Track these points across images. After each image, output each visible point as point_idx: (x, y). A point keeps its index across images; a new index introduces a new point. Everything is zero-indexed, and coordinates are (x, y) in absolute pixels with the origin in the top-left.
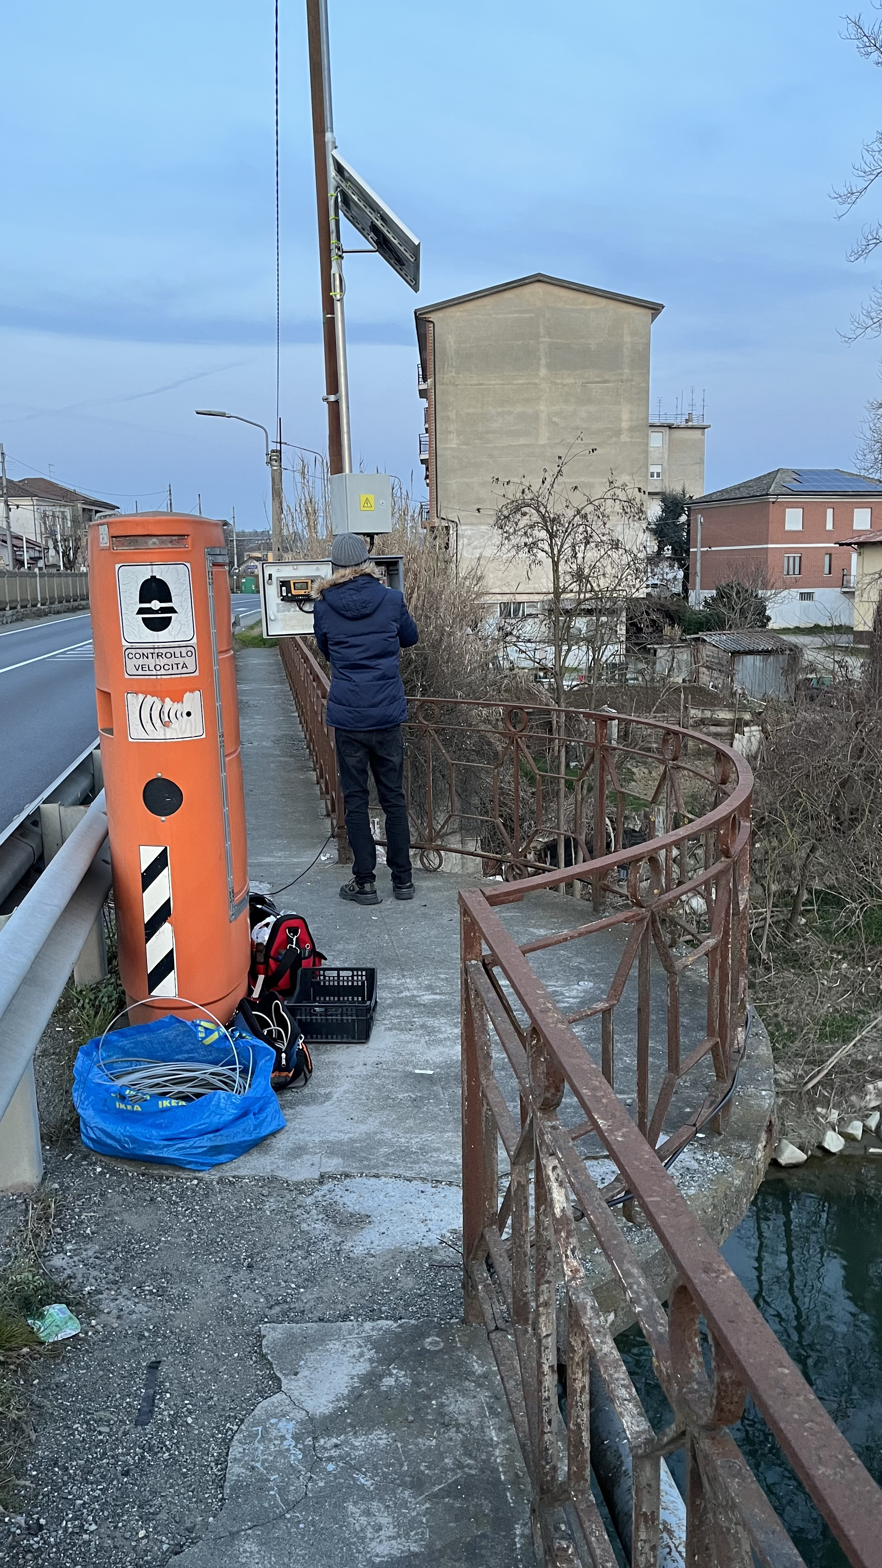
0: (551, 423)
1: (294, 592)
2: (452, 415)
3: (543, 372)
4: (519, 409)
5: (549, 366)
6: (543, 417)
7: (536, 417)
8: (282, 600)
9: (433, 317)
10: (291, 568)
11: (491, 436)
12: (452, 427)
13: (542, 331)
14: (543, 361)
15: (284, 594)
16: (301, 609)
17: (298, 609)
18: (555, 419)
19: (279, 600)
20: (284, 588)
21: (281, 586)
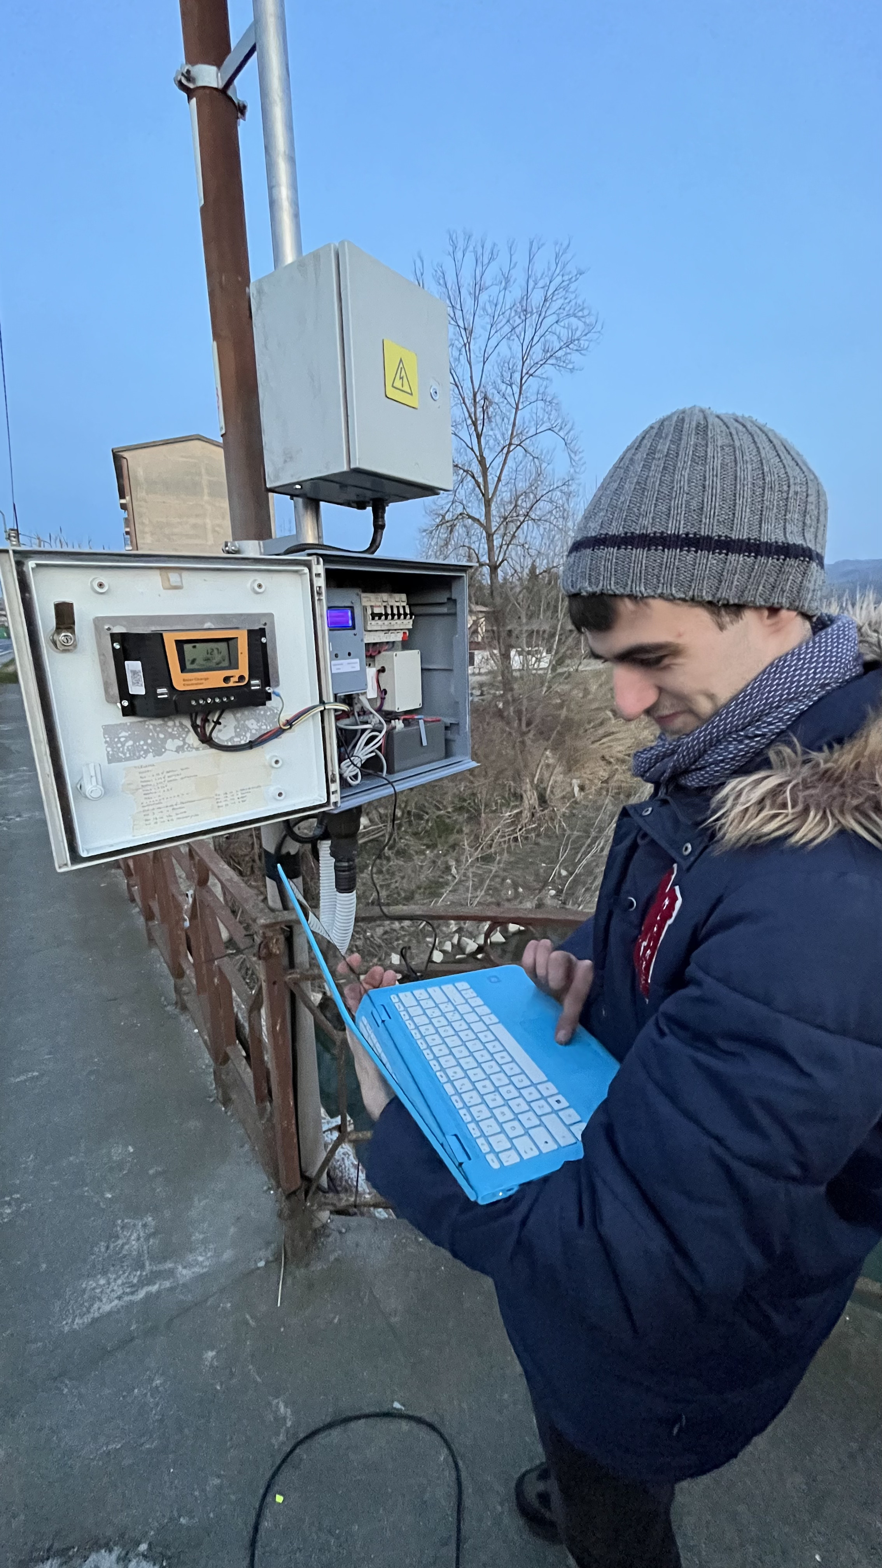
0: (214, 531)
1: (181, 681)
2: (146, 521)
3: (206, 498)
4: (193, 521)
5: (210, 494)
6: (209, 526)
7: (204, 527)
8: (126, 712)
9: (125, 454)
10: (154, 579)
11: (174, 537)
12: (147, 529)
13: (203, 471)
14: (206, 491)
15: (137, 688)
16: (207, 740)
17: (193, 739)
18: (217, 529)
19: (113, 713)
20: (133, 667)
21: (121, 658)
